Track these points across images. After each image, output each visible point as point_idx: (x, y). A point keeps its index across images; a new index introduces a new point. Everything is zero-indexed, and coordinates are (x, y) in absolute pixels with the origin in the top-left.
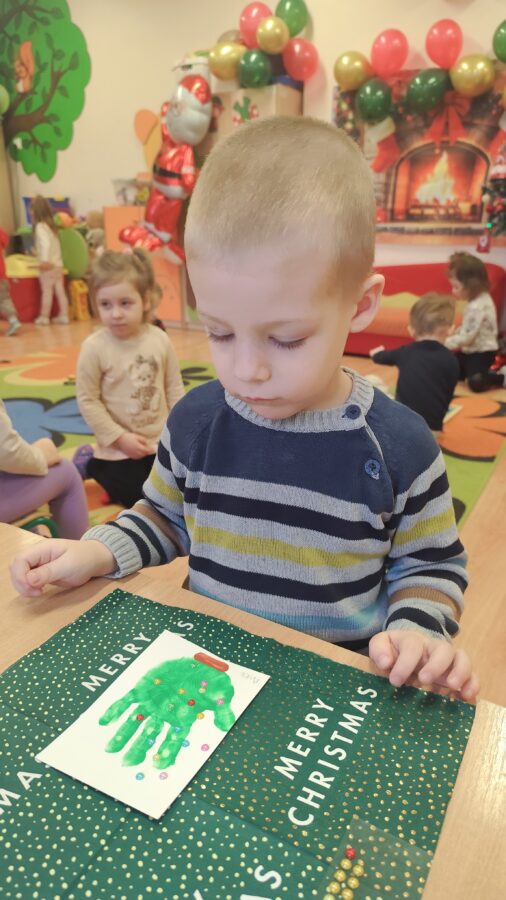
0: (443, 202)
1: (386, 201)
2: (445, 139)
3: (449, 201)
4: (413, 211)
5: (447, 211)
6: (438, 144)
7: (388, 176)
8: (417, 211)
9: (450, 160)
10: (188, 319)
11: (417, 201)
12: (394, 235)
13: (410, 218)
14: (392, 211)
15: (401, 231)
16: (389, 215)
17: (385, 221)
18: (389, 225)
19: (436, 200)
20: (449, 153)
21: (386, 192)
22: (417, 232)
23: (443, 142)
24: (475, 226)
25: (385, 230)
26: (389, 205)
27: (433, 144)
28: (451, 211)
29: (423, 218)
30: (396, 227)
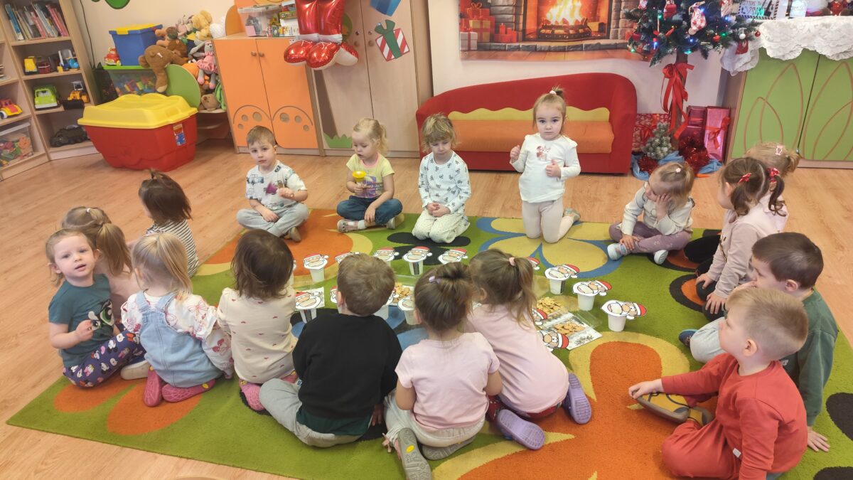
0: (571, 23)
1: (517, 22)
3: (577, 21)
4: (543, 31)
5: (577, 31)
8: (549, 31)
10: (326, 146)
11: (548, 22)
12: (528, 53)
13: (541, 37)
14: (524, 30)
15: (535, 50)
16: (520, 34)
17: (518, 41)
18: (521, 45)
19: (565, 21)
21: (517, 15)
22: (549, 50)
24: (603, 42)
25: (518, 48)
26: (521, 26)
28: (581, 31)
29: (553, 38)
30: (528, 46)
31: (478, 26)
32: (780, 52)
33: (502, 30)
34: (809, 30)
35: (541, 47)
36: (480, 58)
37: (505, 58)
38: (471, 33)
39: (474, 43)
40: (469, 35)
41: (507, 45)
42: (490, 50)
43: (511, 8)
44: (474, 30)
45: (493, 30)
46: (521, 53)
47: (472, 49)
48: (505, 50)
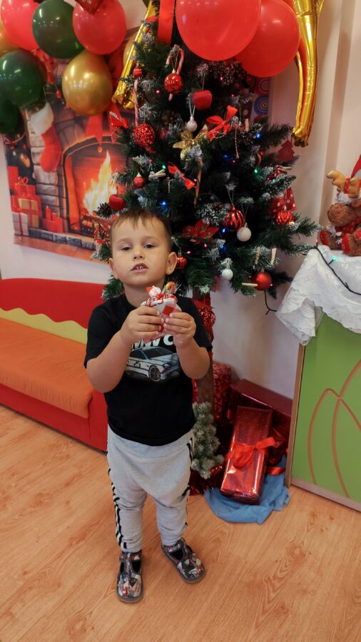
1: (61, 207)
2: (106, 135)
4: (85, 222)
6: (100, 142)
7: (59, 175)
8: (89, 224)
9: (113, 162)
12: (75, 248)
13: (84, 231)
14: (68, 219)
15: (80, 246)
16: (66, 222)
17: (64, 232)
18: (69, 236)
20: (111, 154)
21: (60, 197)
23: (104, 139)
25: (64, 241)
26: (65, 211)
27: (94, 140)
30: (74, 240)
31: (27, 207)
33: (48, 215)
35: (86, 244)
36: (32, 246)
37: (53, 251)
38: (22, 214)
39: (25, 227)
40: (20, 216)
41: (55, 234)
42: (40, 238)
43: (53, 188)
44: (24, 211)
45: (41, 214)
46: (68, 247)
47: (24, 234)
48: (52, 241)
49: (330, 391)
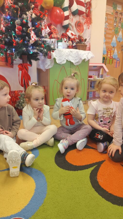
32: (60, 61)
34: (67, 53)
49: (56, 81)
